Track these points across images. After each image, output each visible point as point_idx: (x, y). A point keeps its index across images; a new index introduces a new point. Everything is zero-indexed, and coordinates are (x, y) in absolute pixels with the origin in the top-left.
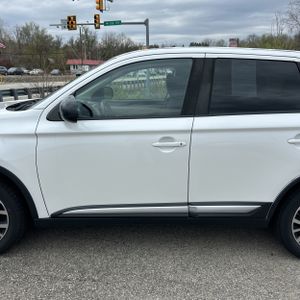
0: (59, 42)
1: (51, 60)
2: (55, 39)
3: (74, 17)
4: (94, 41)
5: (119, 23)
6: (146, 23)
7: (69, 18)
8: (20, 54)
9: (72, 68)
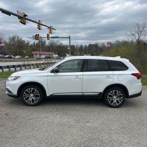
0: (28, 44)
1: (24, 51)
2: (26, 42)
3: (38, 35)
4: (44, 43)
5: (58, 37)
6: (69, 38)
7: (36, 35)
8: (10, 49)
9: (34, 55)
